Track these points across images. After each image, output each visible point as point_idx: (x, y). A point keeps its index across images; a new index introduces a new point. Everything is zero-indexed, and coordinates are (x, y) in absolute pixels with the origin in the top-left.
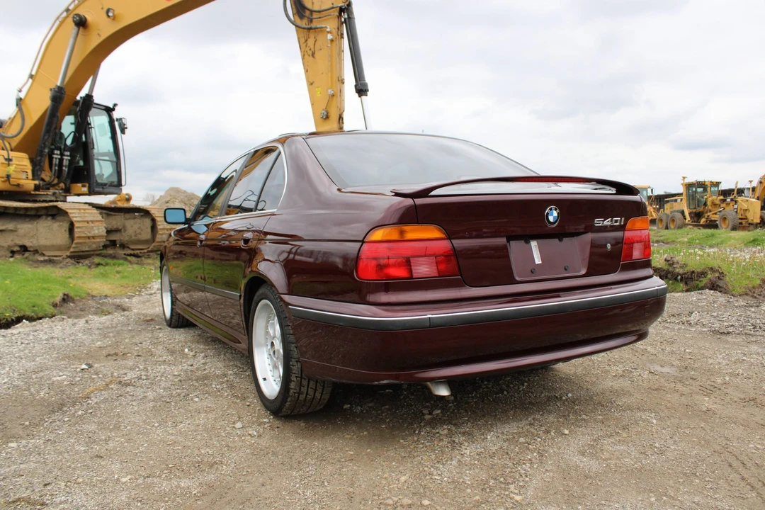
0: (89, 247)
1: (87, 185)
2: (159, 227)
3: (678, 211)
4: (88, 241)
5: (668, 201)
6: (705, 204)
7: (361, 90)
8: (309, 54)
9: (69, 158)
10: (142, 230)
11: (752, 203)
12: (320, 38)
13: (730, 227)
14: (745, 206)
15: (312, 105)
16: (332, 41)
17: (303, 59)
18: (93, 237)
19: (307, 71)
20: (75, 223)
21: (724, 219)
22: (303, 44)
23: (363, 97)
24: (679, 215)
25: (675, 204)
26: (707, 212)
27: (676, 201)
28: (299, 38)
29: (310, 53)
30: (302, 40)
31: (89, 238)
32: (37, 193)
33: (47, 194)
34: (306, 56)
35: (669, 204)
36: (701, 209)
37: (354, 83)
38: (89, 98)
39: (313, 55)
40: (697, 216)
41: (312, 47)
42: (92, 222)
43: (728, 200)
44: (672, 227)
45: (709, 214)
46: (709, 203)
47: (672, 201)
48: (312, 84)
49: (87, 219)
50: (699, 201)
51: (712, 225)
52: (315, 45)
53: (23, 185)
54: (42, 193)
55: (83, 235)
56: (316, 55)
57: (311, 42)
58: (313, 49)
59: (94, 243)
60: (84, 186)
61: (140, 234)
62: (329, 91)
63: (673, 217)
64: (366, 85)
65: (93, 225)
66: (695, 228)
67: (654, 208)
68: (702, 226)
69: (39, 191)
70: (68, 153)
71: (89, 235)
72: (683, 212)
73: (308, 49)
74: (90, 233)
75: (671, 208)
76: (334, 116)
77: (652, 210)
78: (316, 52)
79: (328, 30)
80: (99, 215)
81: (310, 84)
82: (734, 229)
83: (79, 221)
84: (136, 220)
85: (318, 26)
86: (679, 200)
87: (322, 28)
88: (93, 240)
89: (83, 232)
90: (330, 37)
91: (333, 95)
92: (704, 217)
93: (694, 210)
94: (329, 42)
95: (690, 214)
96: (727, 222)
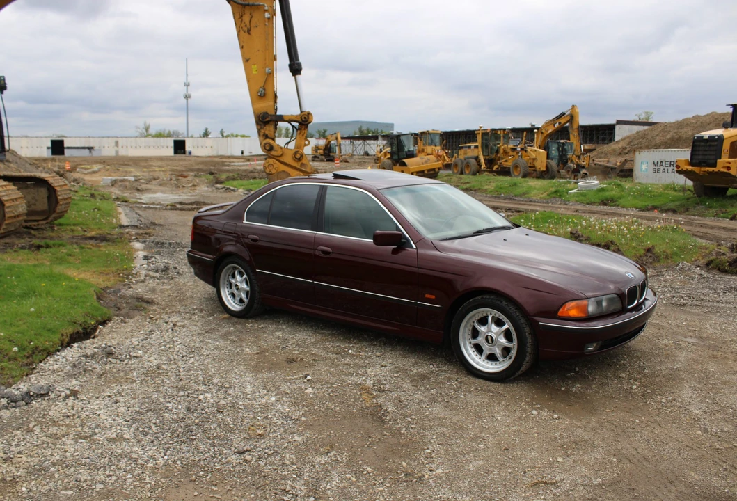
2: (60, 198)
3: (471, 158)
4: (14, 220)
5: (462, 147)
6: (497, 152)
7: (295, 69)
8: (244, 30)
10: (36, 200)
11: (540, 153)
12: (256, 15)
13: (521, 175)
14: (533, 155)
15: (248, 81)
16: (269, 19)
17: (238, 35)
18: (18, 216)
19: (242, 47)
20: (5, 203)
21: (516, 167)
22: (238, 19)
23: (298, 76)
24: (473, 161)
25: (468, 150)
26: (499, 160)
27: (470, 147)
28: (234, 14)
29: (246, 29)
30: (238, 16)
31: (15, 217)
34: (241, 31)
35: (462, 150)
36: (493, 156)
37: (288, 62)
39: (249, 31)
40: (490, 162)
41: (248, 24)
42: (15, 199)
43: (519, 149)
44: (467, 172)
45: (501, 161)
46: (501, 151)
47: (466, 147)
48: (247, 61)
50: (492, 149)
51: (505, 172)
52: (250, 21)
55: (13, 215)
56: (251, 32)
57: (246, 18)
58: (248, 26)
59: (18, 222)
61: (35, 205)
62: (267, 69)
63: (468, 163)
64: (299, 65)
65: (17, 203)
66: (491, 174)
67: (446, 153)
68: (494, 172)
71: (16, 214)
72: (477, 158)
73: (243, 25)
74: (16, 211)
75: (465, 154)
76: (270, 95)
77: (445, 155)
78: (252, 28)
79: (266, 8)
80: (17, 191)
81: (246, 61)
82: (524, 176)
83: (7, 201)
84: (29, 189)
85: (256, 3)
86: (472, 147)
87: (260, 5)
88: (17, 219)
89: (10, 211)
90: (267, 15)
91: (270, 74)
92: (497, 164)
93: (487, 157)
94: (267, 20)
95: (485, 160)
96: (519, 169)
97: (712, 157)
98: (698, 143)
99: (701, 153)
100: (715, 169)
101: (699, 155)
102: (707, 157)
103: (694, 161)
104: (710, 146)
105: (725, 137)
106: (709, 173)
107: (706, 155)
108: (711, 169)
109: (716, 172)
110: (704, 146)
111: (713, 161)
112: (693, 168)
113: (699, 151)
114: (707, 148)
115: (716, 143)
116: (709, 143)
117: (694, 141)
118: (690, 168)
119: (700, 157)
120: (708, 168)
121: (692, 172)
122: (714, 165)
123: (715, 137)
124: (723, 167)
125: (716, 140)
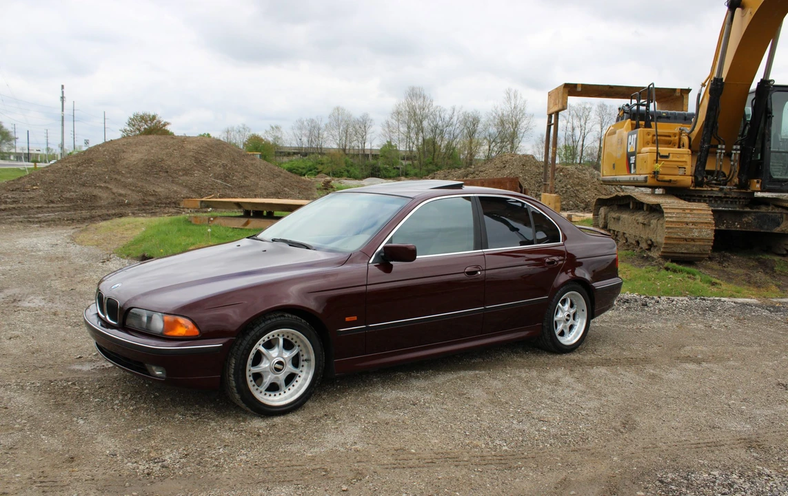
0: (687, 249)
1: (760, 181)
4: (684, 243)
9: (739, 152)
18: (693, 240)
20: (666, 223)
31: (686, 240)
32: (698, 188)
33: (712, 190)
38: (765, 84)
42: (693, 223)
49: (686, 220)
53: (675, 181)
54: (706, 189)
55: (675, 236)
59: (694, 246)
60: (758, 182)
65: (693, 226)
69: (702, 187)
70: (739, 147)
71: (685, 236)
74: (685, 234)
80: (709, 216)
88: (692, 243)
89: (675, 233)
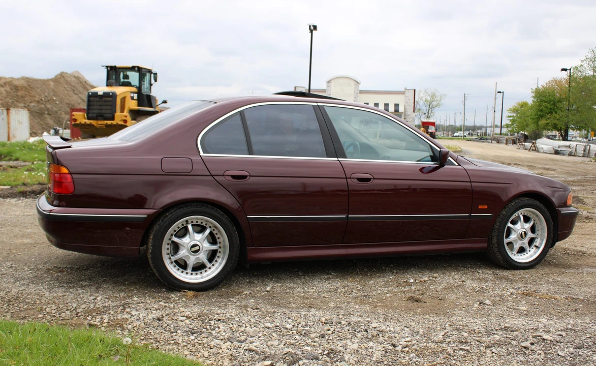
97: (109, 111)
98: (92, 99)
99: (95, 107)
100: (114, 122)
101: (94, 109)
102: (103, 111)
103: (90, 115)
104: (105, 101)
105: (118, 93)
106: (107, 126)
107: (102, 109)
108: (109, 122)
109: (115, 125)
110: (99, 101)
111: (111, 115)
112: (91, 121)
113: (94, 105)
114: (103, 103)
115: (111, 99)
116: (104, 99)
117: (89, 96)
118: (88, 122)
119: (95, 111)
120: (106, 122)
121: (91, 125)
122: (113, 119)
123: (109, 93)
124: (121, 120)
125: (111, 96)
